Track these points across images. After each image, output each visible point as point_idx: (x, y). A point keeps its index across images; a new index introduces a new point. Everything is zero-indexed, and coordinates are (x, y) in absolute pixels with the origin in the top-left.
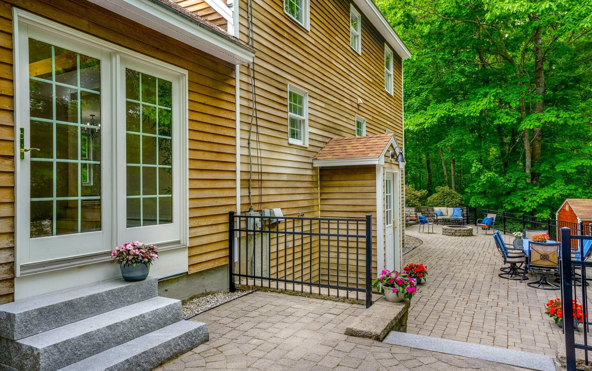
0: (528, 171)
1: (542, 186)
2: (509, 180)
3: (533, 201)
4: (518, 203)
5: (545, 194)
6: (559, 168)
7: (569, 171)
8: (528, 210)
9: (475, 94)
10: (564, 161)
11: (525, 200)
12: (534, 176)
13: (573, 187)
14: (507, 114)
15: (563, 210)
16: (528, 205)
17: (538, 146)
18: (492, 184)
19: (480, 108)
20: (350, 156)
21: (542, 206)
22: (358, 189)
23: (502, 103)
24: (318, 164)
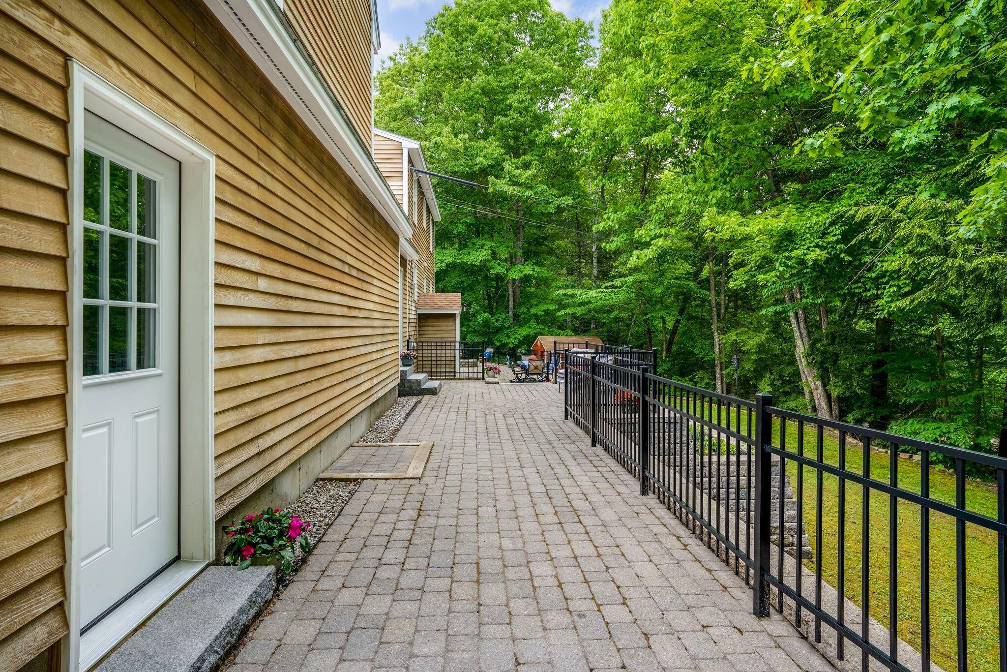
0: (511, 313)
1: (521, 326)
2: (498, 320)
3: (515, 338)
4: (505, 340)
5: (523, 332)
6: (533, 311)
7: (540, 313)
8: (511, 346)
9: (474, 244)
10: (536, 305)
11: (509, 337)
12: (516, 316)
13: (542, 327)
14: (499, 265)
15: (536, 345)
16: (512, 342)
17: (518, 291)
18: (486, 323)
19: (480, 258)
20: (440, 307)
21: (521, 342)
22: (444, 328)
23: (494, 255)
24: (419, 312)
